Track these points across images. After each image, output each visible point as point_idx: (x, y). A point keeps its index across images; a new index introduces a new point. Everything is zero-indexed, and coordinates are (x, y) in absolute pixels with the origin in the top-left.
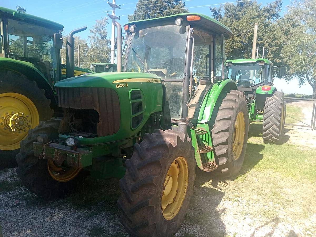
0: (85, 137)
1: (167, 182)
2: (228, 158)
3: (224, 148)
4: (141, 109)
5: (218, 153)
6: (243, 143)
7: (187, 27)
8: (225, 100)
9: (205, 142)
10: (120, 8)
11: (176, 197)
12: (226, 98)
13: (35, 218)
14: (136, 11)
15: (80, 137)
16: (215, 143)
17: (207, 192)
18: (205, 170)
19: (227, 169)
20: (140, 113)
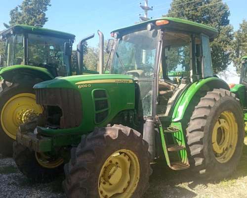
0: (51, 128)
1: (114, 172)
2: (205, 159)
3: (198, 147)
4: (106, 106)
5: (193, 153)
6: (235, 145)
7: (159, 31)
8: (203, 99)
9: (179, 140)
10: (152, 10)
11: (127, 188)
12: (206, 97)
13: (20, 195)
14: (169, 10)
15: (48, 128)
16: (189, 142)
17: (179, 192)
18: (173, 168)
19: (204, 171)
20: (106, 109)
